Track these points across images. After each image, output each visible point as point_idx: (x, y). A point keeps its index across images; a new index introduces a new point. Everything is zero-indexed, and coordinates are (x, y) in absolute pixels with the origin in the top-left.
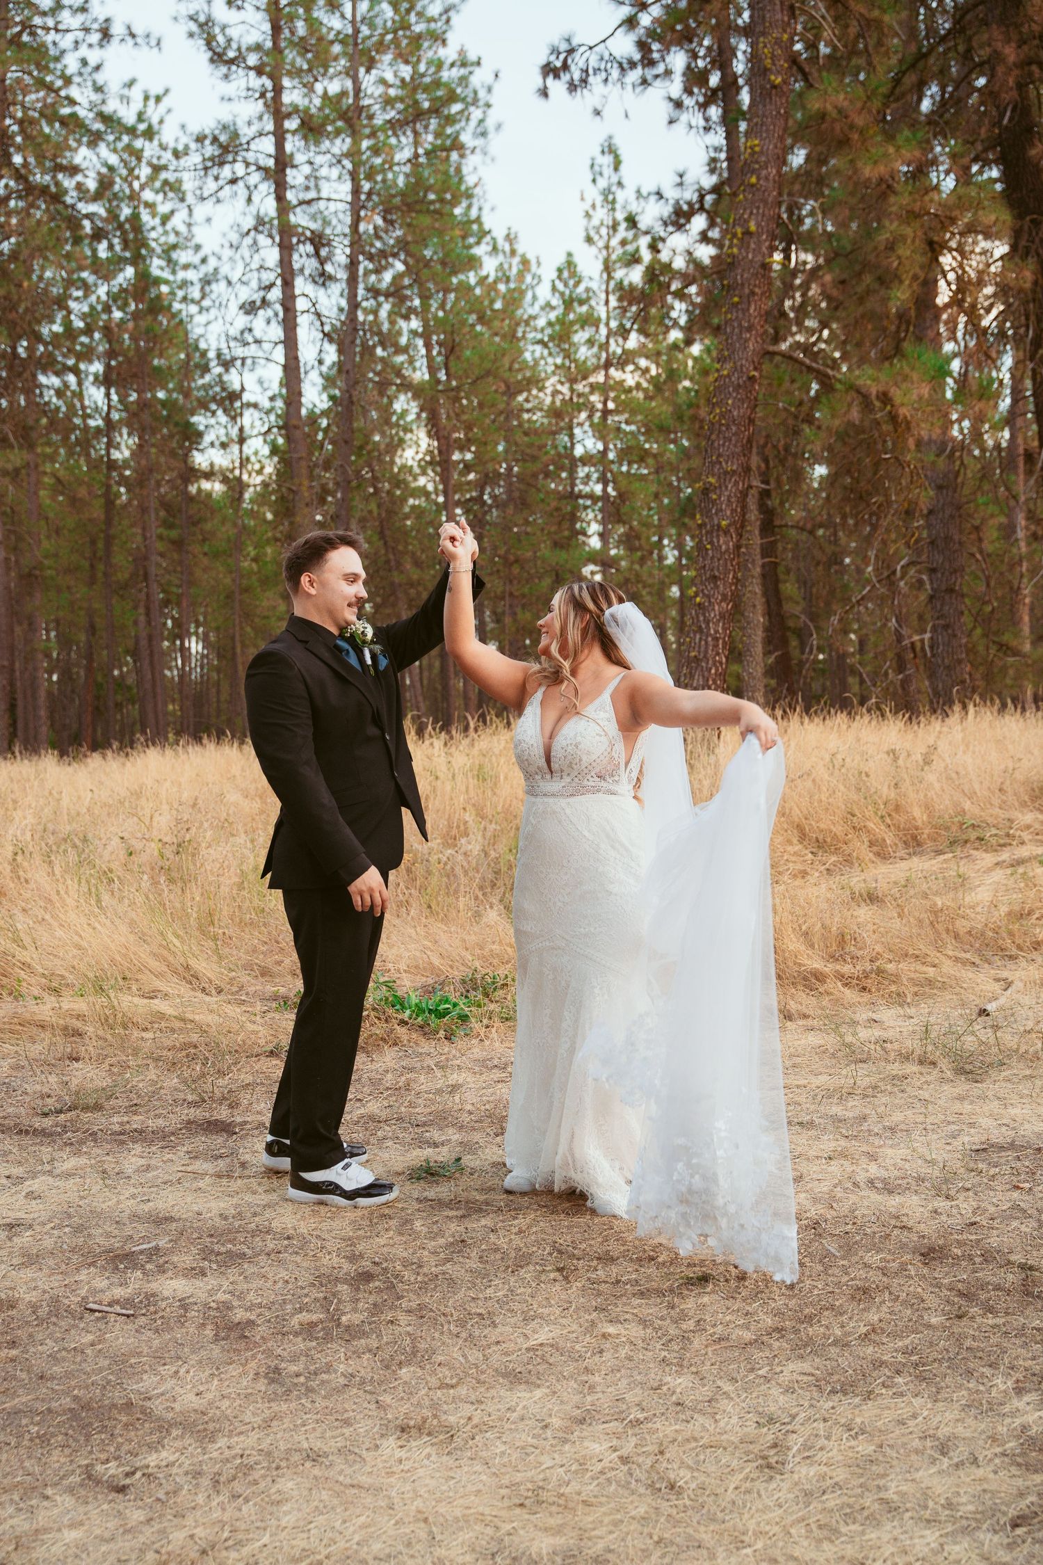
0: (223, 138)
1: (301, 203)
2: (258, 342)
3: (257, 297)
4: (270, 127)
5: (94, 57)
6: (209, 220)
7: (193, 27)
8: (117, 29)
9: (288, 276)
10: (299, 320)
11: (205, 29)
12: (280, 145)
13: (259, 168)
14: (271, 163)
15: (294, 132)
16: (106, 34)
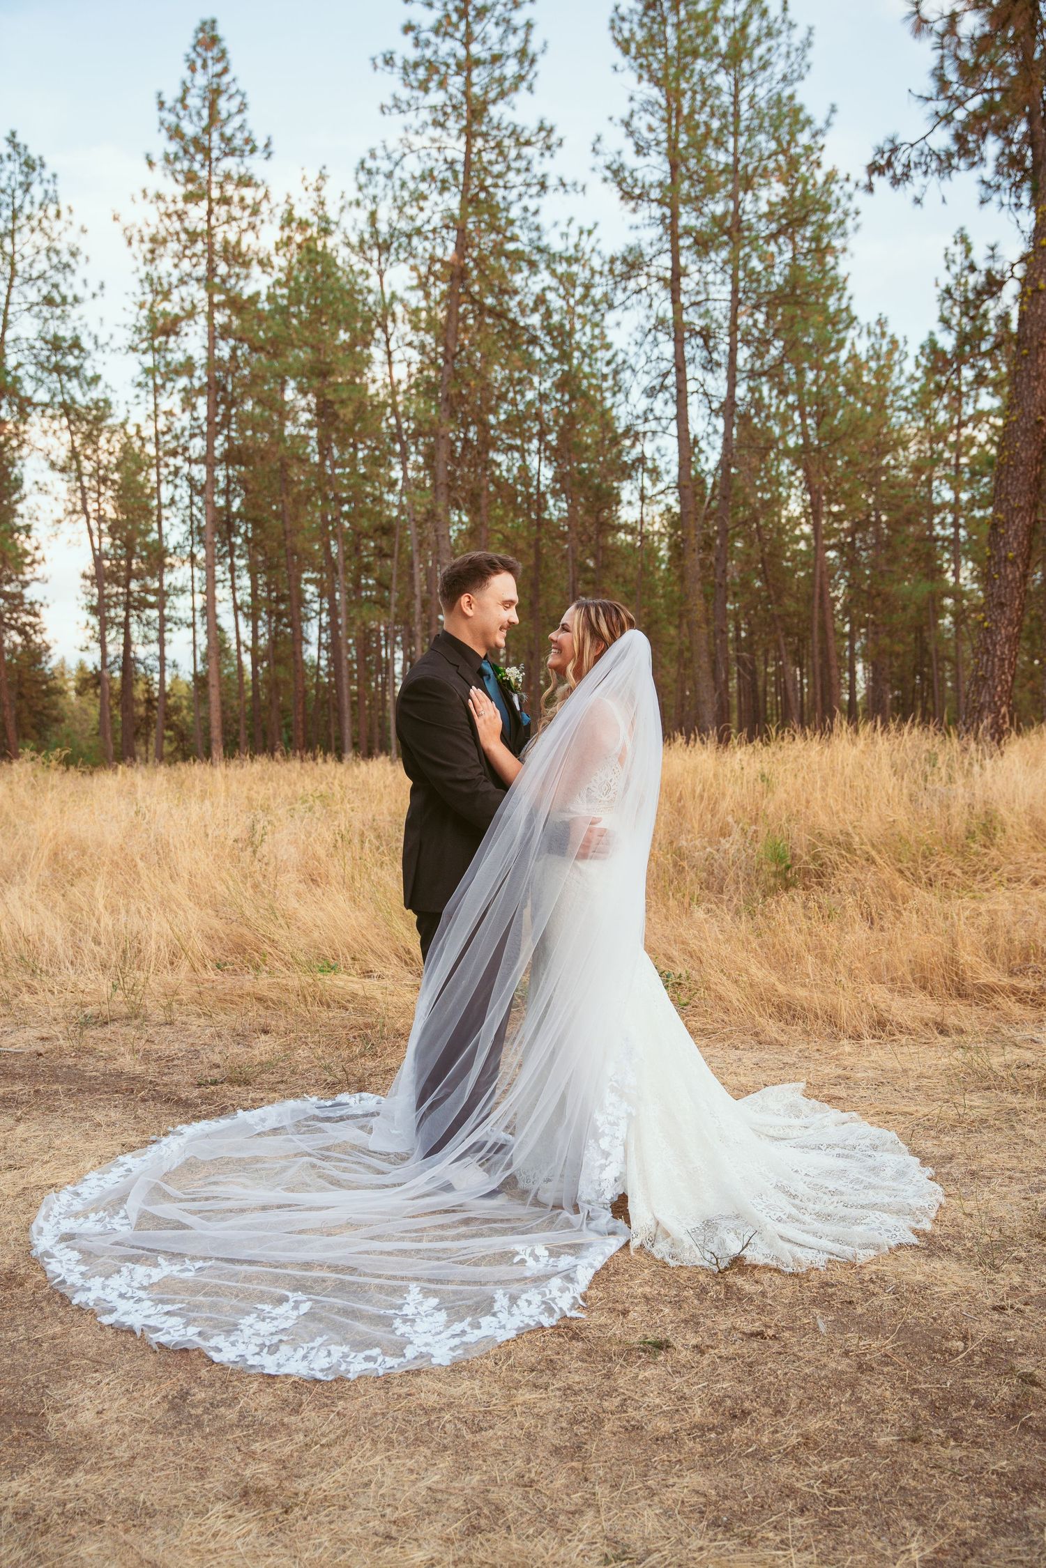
0: (630, 259)
1: (693, 304)
2: (658, 419)
3: (656, 382)
4: (668, 246)
5: (532, 205)
6: (618, 324)
7: (609, 174)
8: (552, 182)
9: (680, 364)
10: (690, 400)
11: (617, 173)
12: (675, 259)
13: (659, 279)
14: (668, 274)
15: (689, 248)
16: (543, 186)
